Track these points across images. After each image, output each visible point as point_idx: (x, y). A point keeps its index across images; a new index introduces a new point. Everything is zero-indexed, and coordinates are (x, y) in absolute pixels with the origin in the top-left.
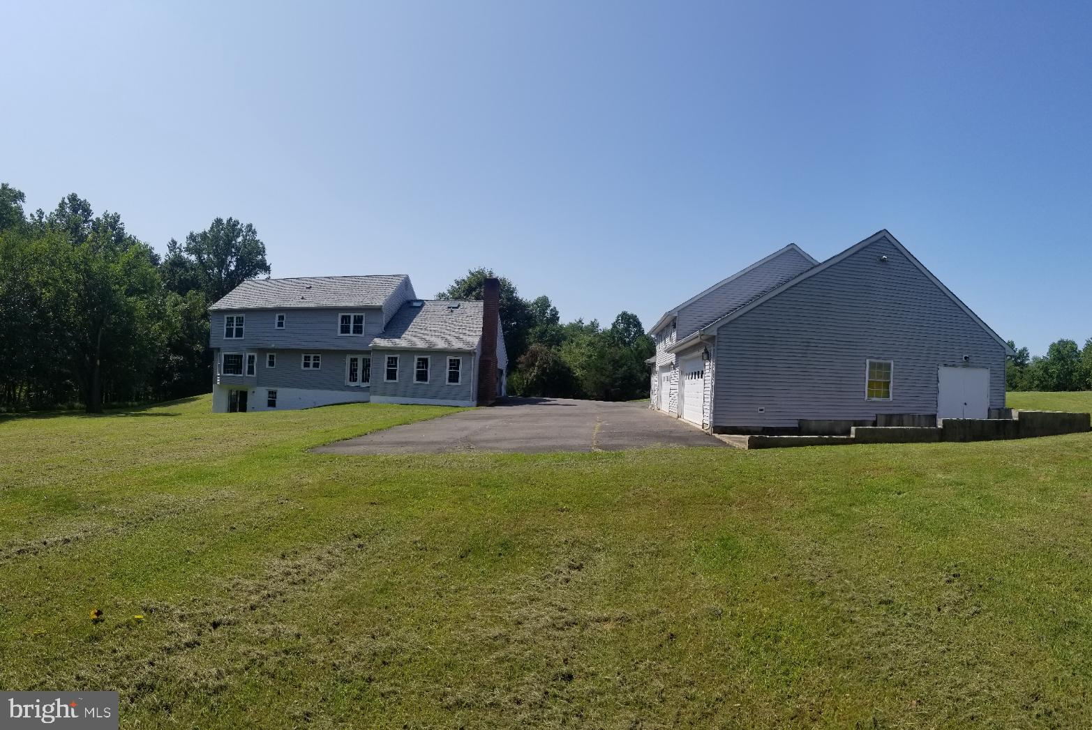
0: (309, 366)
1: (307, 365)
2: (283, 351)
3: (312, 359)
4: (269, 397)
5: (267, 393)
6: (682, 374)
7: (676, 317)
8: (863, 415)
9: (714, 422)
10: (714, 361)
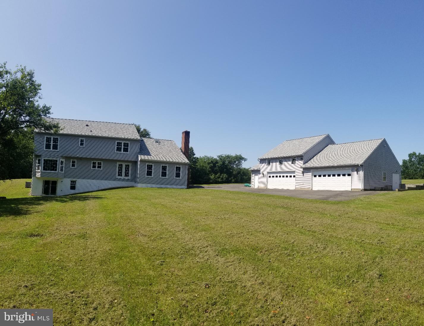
0: (95, 167)
1: (94, 167)
2: (80, 159)
3: (97, 164)
4: (71, 184)
5: (70, 183)
6: (312, 175)
7: (303, 156)
8: (383, 186)
9: (364, 188)
10: (362, 172)
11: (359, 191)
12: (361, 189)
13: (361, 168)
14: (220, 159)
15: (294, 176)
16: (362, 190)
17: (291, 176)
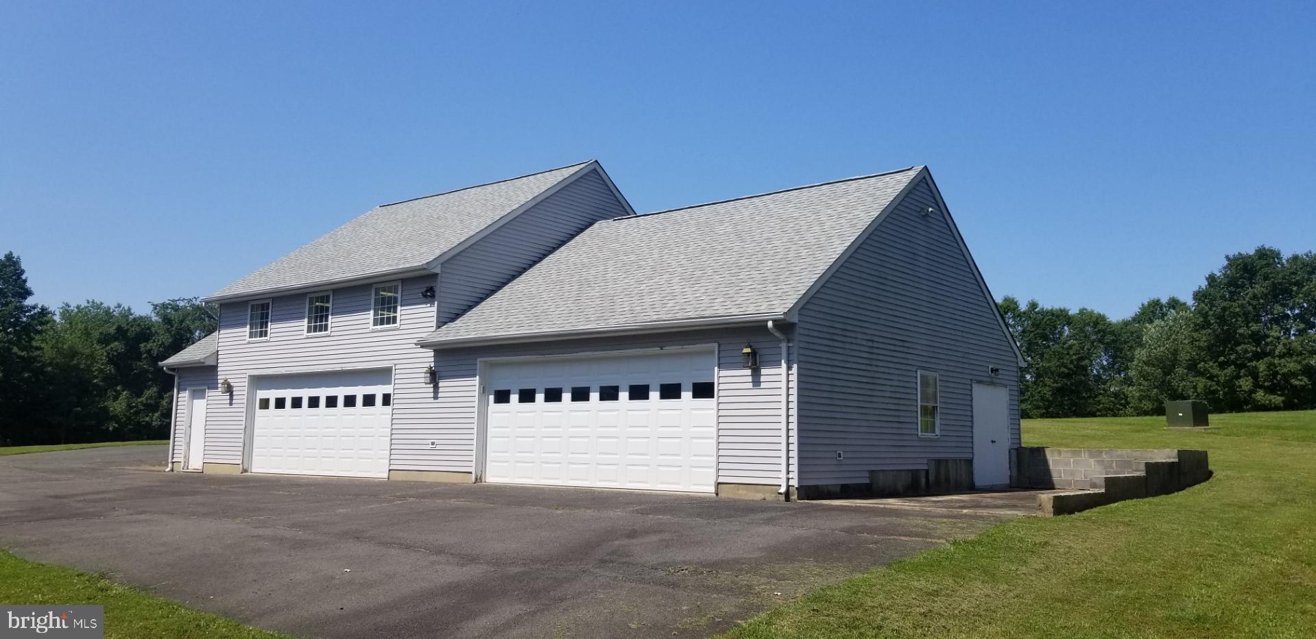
6: (484, 391)
7: (436, 275)
8: (917, 460)
9: (800, 479)
10: (789, 368)
11: (770, 497)
12: (783, 490)
13: (784, 346)
14: (167, 320)
15: (387, 400)
16: (787, 495)
17: (369, 400)
